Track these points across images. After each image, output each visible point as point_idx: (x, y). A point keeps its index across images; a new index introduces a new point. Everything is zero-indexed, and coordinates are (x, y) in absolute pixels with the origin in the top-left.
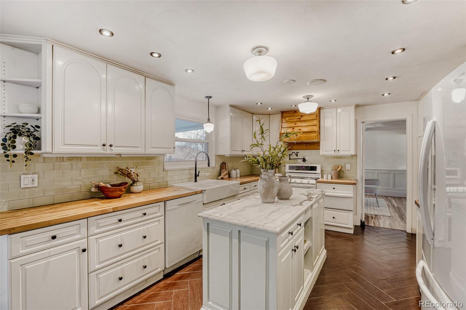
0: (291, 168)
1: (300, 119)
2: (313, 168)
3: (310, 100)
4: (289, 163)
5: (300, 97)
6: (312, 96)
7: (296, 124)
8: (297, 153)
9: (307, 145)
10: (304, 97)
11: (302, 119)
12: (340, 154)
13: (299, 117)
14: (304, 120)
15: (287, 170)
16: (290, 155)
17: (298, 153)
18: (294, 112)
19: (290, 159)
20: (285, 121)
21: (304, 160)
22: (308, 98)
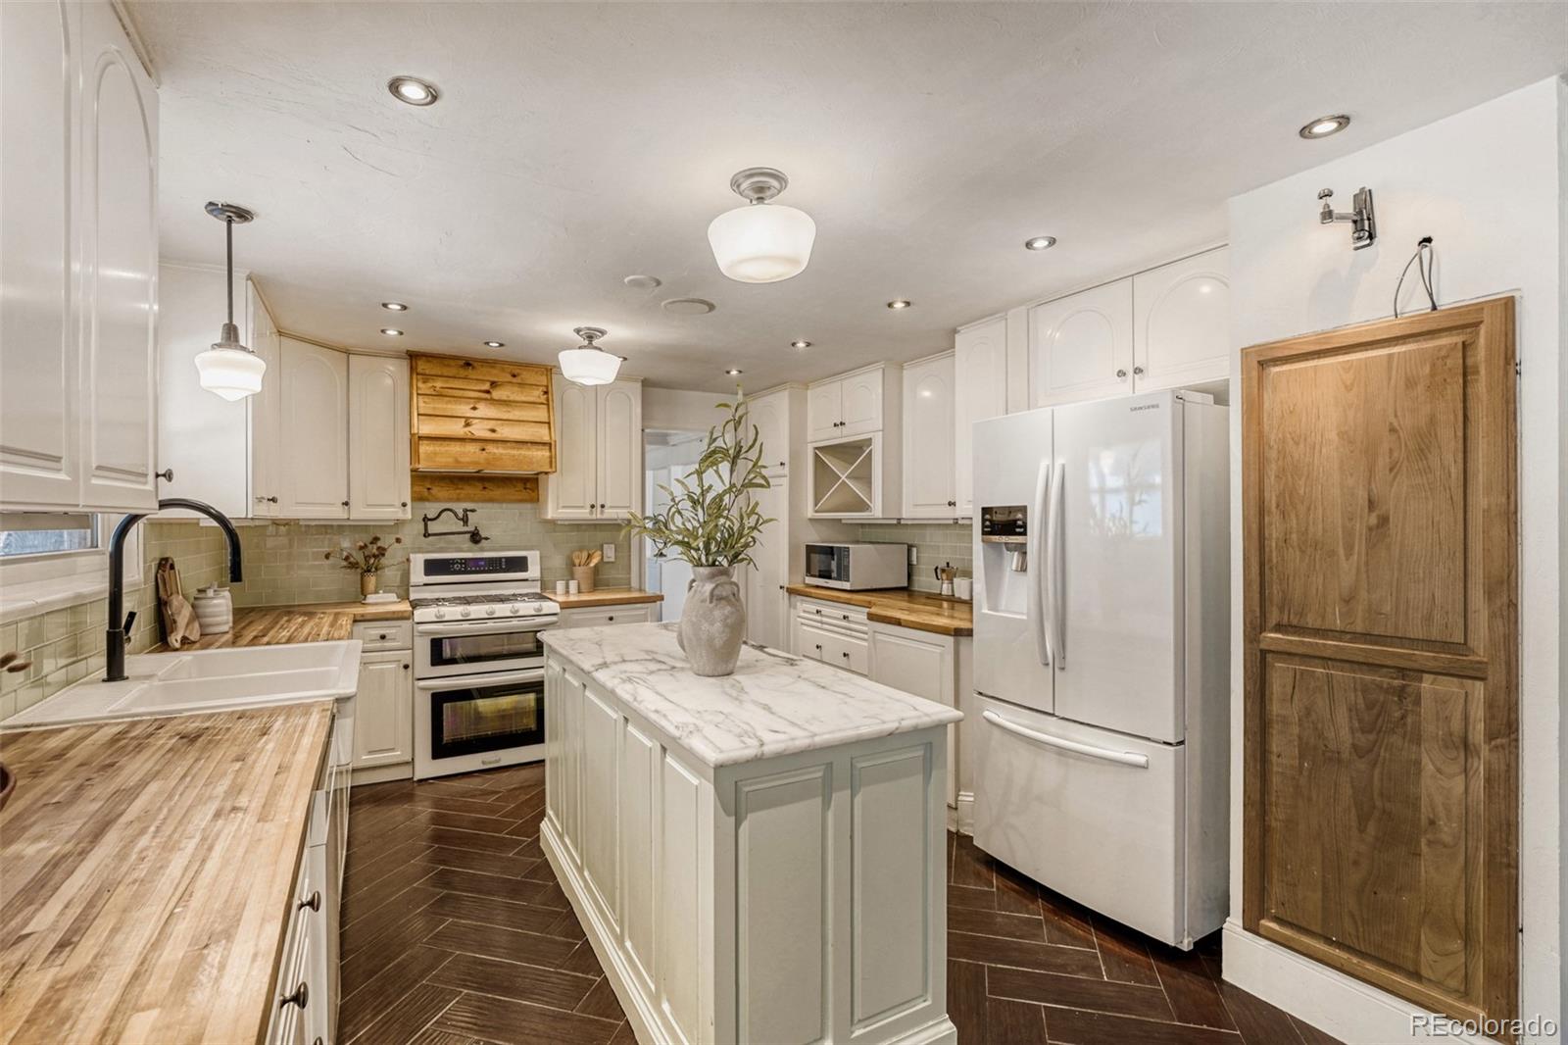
0: (433, 567)
1: (488, 392)
2: (519, 564)
3: (595, 342)
4: (420, 550)
5: (563, 328)
6: (603, 333)
7: (474, 408)
8: (466, 511)
9: (487, 485)
10: (578, 331)
11: (496, 394)
12: (605, 516)
13: (487, 386)
14: (505, 398)
15: (418, 575)
16: (426, 519)
17: (473, 511)
18: (462, 363)
19: (426, 535)
20: (431, 392)
21: (476, 537)
22: (590, 338)
